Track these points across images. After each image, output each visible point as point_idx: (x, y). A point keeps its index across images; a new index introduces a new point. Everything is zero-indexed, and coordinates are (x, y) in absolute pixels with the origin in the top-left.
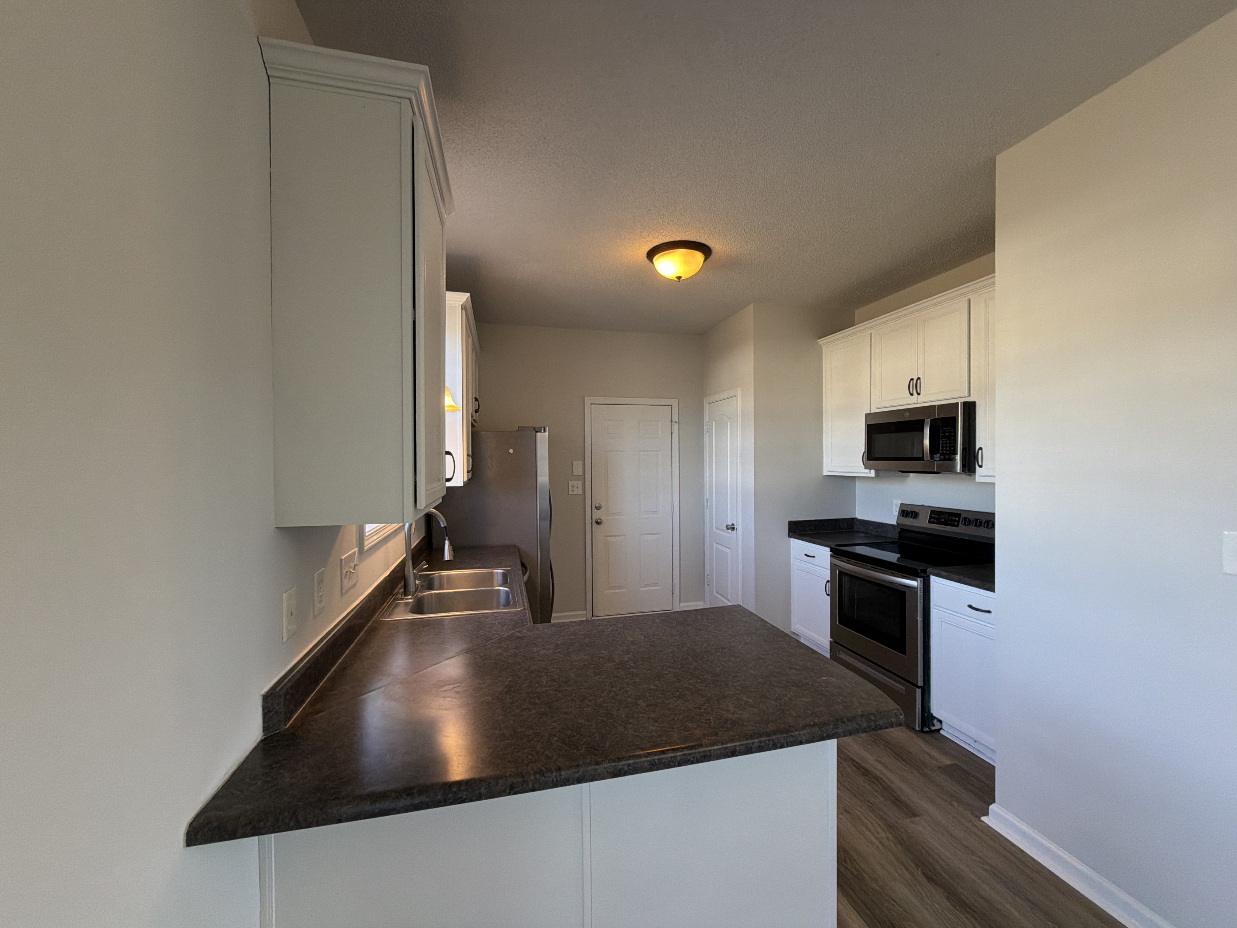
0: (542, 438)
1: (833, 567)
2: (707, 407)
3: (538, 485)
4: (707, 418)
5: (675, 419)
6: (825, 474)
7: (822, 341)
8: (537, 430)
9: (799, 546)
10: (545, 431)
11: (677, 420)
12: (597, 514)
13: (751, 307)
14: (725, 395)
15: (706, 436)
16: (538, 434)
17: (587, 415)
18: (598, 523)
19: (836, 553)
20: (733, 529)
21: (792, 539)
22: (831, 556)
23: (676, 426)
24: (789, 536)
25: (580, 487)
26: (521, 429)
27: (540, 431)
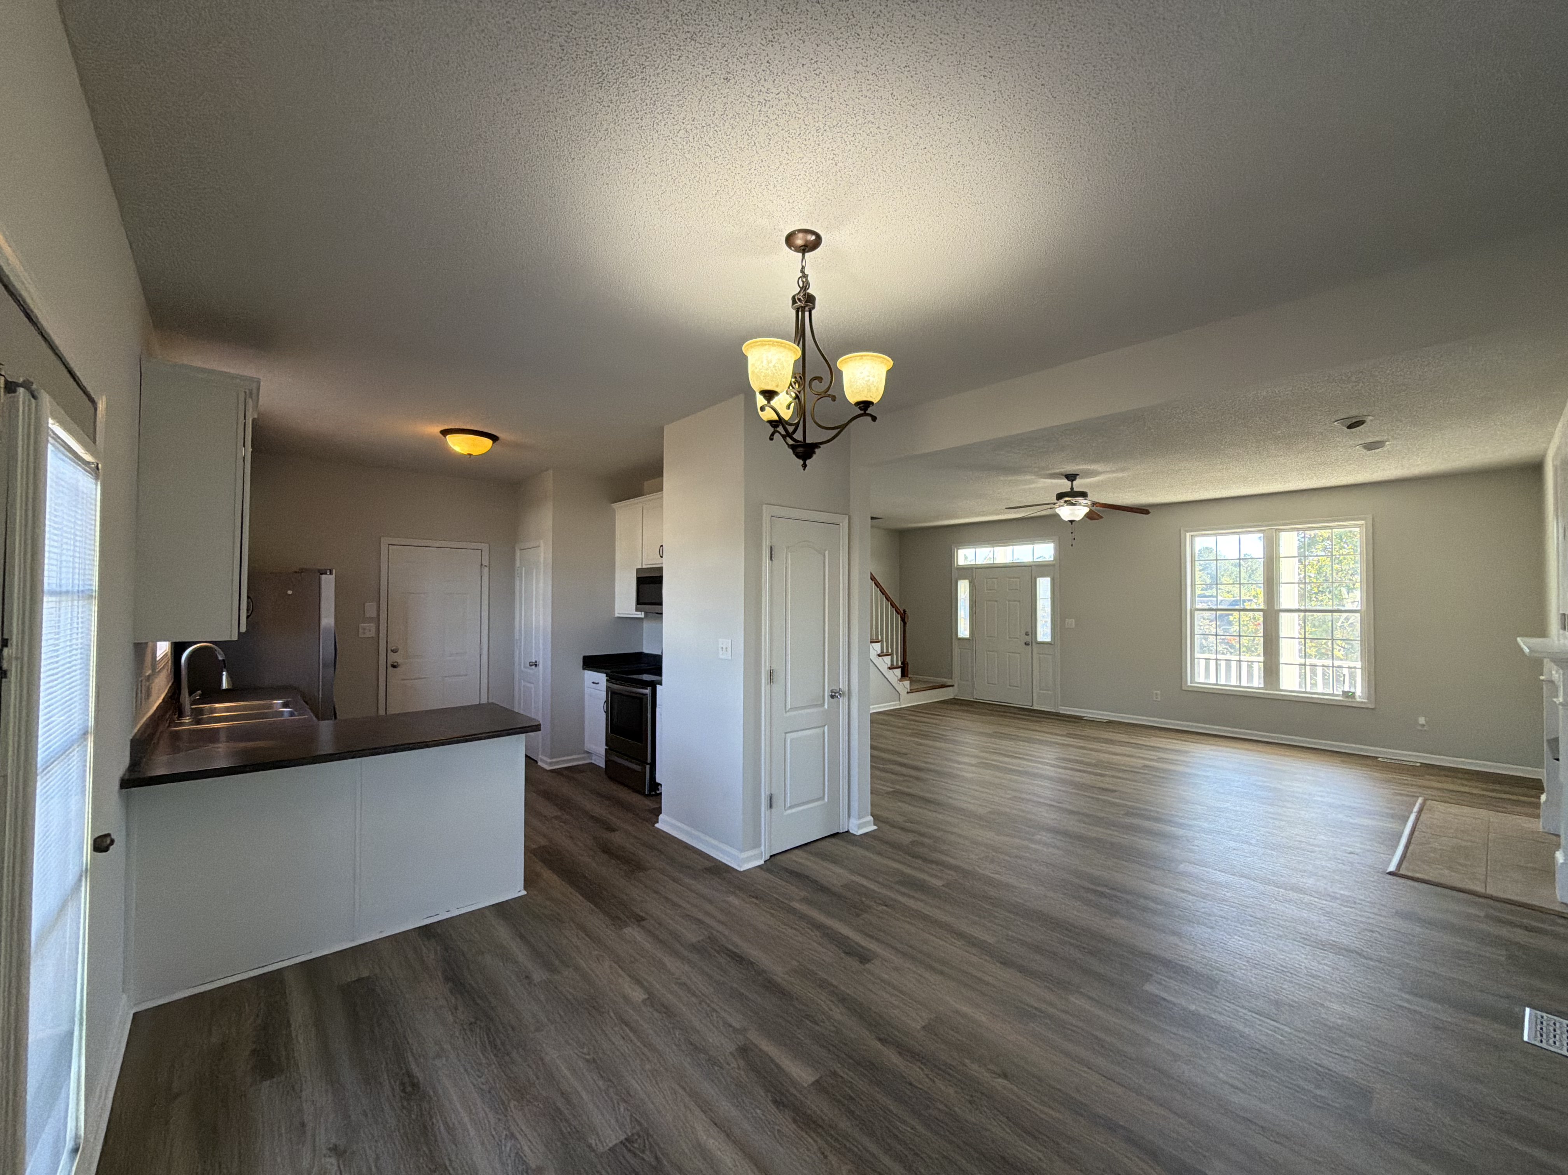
0: (328, 582)
1: (608, 688)
2: (518, 553)
3: (322, 628)
4: (518, 564)
5: (485, 563)
6: (617, 615)
7: (616, 506)
8: (323, 572)
9: (591, 676)
10: (331, 573)
11: (487, 564)
12: (393, 658)
13: (551, 472)
14: (532, 544)
15: (517, 583)
16: (323, 577)
17: (384, 558)
18: (394, 666)
19: (610, 679)
20: (536, 665)
21: (586, 672)
22: (607, 680)
23: (486, 570)
24: (584, 669)
25: (373, 630)
26: (302, 571)
27: (326, 573)
